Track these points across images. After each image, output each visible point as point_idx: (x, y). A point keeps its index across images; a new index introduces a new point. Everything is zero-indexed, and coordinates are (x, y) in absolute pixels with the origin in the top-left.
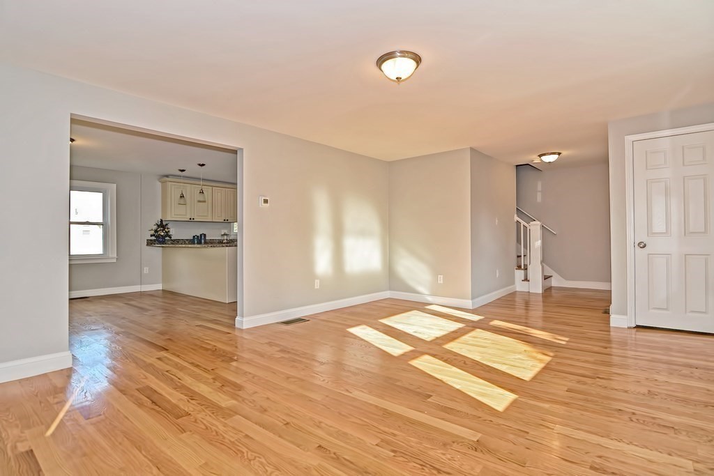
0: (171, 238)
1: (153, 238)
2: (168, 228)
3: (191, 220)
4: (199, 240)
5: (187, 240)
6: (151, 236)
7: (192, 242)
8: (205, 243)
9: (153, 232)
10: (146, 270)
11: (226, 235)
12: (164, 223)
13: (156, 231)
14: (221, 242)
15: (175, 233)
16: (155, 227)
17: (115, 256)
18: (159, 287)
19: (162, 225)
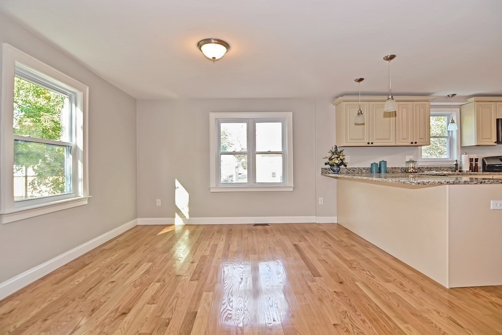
0: (346, 166)
1: (328, 166)
2: (343, 156)
3: (370, 145)
4: (379, 169)
5: (364, 169)
6: (326, 164)
7: (370, 171)
8: (386, 172)
9: (327, 160)
10: (321, 201)
11: (413, 162)
12: (339, 150)
13: (330, 159)
14: (406, 171)
15: (351, 160)
16: (329, 155)
17: (292, 185)
18: (334, 220)
19: (337, 152)
